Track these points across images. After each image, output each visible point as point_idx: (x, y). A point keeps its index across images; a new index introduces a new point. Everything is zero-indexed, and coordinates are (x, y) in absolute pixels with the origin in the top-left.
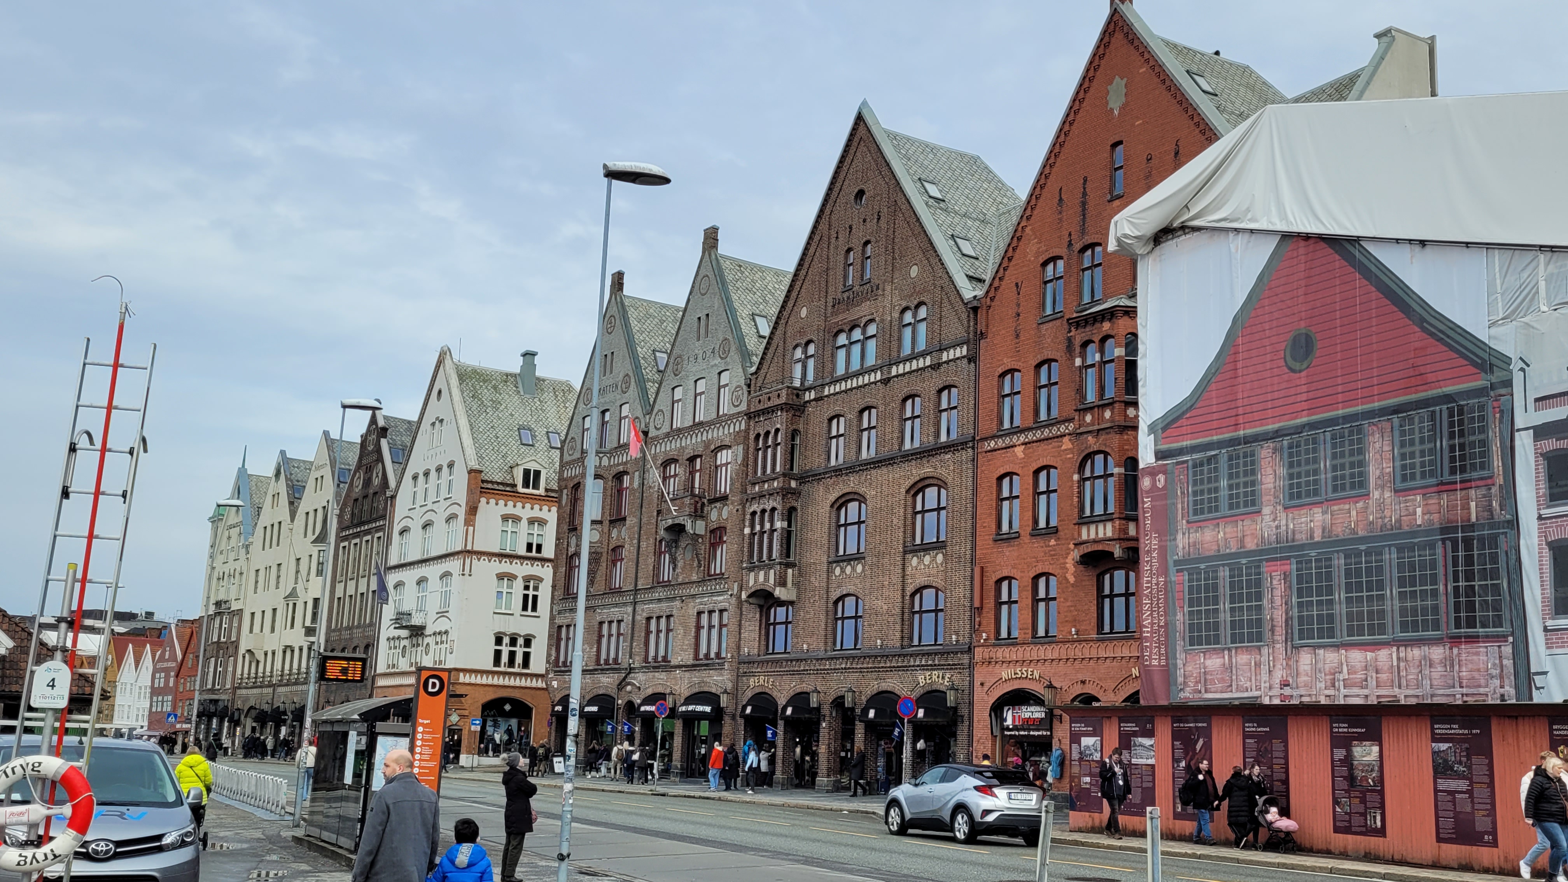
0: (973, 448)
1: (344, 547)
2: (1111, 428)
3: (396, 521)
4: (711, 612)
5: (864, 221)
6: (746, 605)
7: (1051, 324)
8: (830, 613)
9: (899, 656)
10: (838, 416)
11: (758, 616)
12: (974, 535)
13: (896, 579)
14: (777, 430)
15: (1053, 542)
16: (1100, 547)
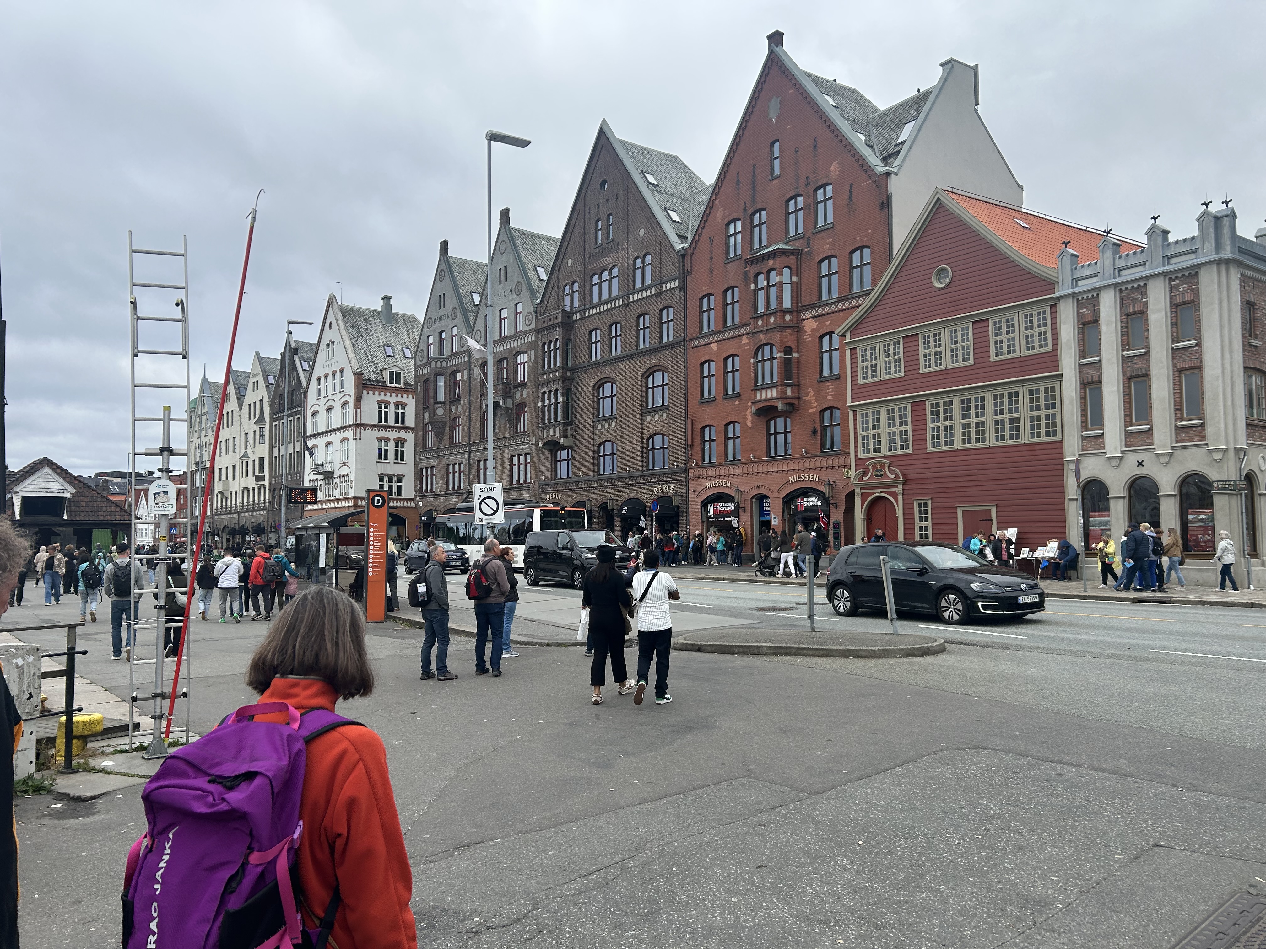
0: (684, 346)
1: (276, 425)
2: (775, 328)
3: (309, 407)
4: (519, 456)
5: (607, 200)
6: (542, 450)
7: (733, 263)
8: (596, 453)
9: (641, 476)
10: (595, 329)
11: (549, 456)
12: (686, 400)
13: (638, 430)
14: (557, 340)
15: (737, 402)
16: (768, 404)
